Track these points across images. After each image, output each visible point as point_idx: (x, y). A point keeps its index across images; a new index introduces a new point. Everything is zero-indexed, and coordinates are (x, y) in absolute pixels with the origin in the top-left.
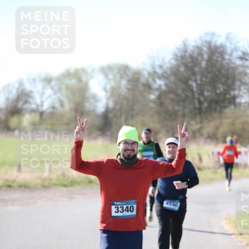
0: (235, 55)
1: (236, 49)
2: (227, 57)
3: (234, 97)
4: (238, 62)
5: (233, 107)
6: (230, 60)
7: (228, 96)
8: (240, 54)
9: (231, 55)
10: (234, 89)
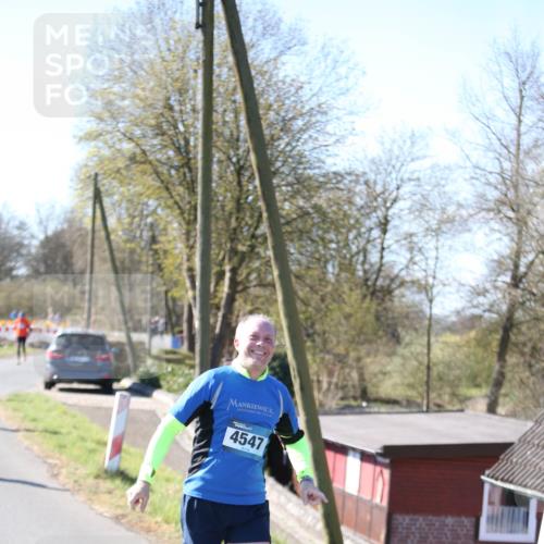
0: (11, 224)
1: (13, 218)
2: (3, 226)
3: (12, 269)
4: (15, 232)
5: (8, 280)
6: (6, 229)
7: (3, 268)
8: (17, 223)
9: (8, 224)
10: (11, 261)
